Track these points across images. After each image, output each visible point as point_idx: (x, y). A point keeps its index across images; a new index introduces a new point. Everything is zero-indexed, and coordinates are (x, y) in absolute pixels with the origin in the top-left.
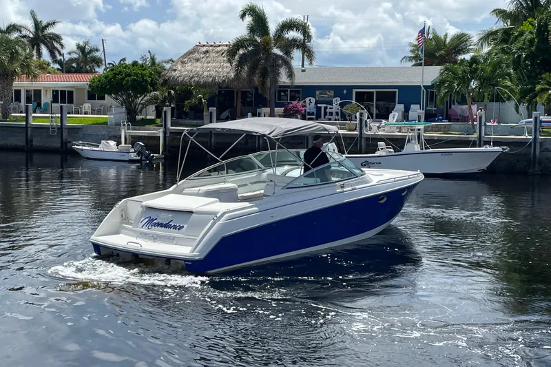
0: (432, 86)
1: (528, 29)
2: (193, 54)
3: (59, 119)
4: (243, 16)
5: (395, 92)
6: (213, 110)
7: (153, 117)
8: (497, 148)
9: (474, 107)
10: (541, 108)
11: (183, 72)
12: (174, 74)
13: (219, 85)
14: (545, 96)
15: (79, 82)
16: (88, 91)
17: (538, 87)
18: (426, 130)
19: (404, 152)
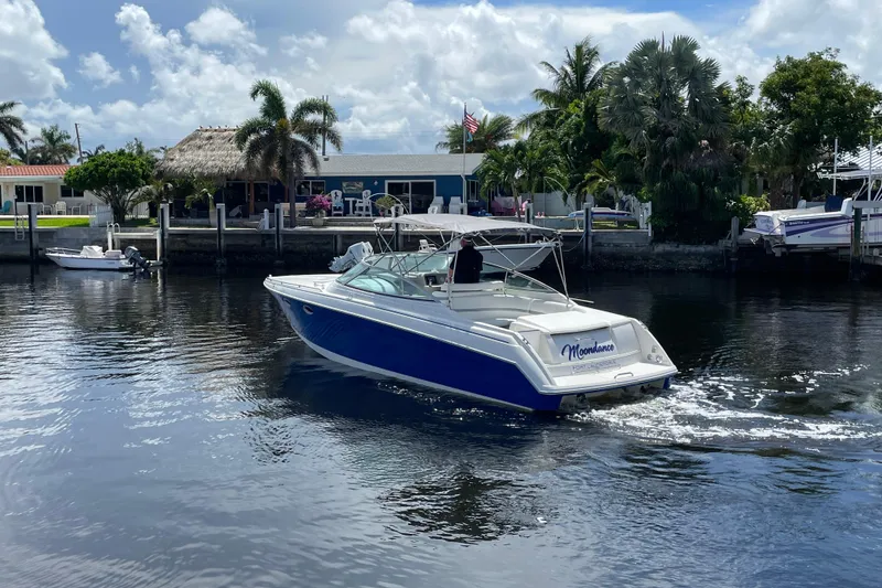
0: (474, 176)
1: (576, 111)
2: (193, 140)
3: (27, 222)
4: (254, 94)
5: (432, 183)
6: (222, 206)
7: (147, 217)
8: (550, 244)
9: (520, 199)
10: (590, 199)
11: (183, 162)
12: (171, 164)
13: (228, 177)
14: (595, 186)
15: (49, 176)
16: (62, 187)
17: (587, 175)
19: (449, 250)
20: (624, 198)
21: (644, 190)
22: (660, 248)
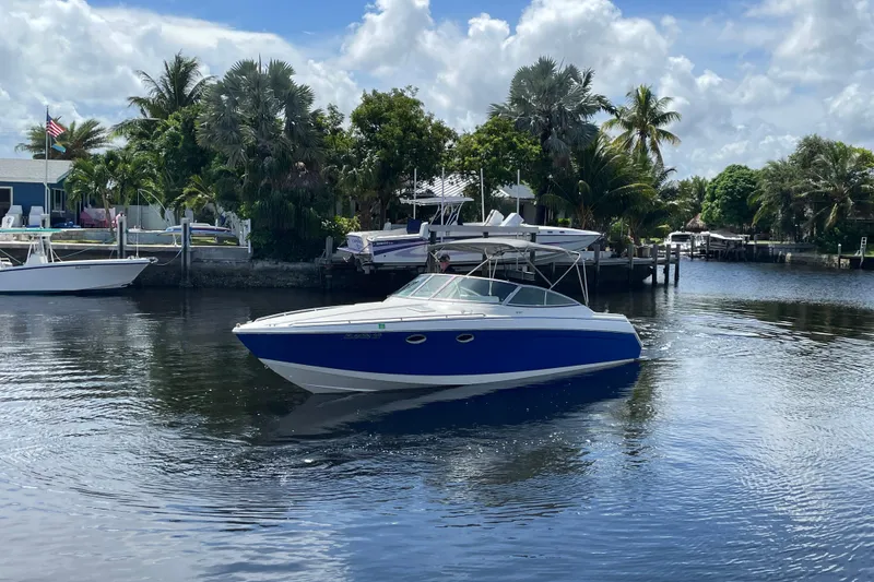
1: (173, 124)
5: (8, 191)
8: (143, 259)
9: (112, 211)
10: (190, 214)
14: (195, 201)
17: (186, 190)
18: (52, 238)
19: (26, 265)
20: (224, 214)
21: (243, 207)
22: (259, 265)
